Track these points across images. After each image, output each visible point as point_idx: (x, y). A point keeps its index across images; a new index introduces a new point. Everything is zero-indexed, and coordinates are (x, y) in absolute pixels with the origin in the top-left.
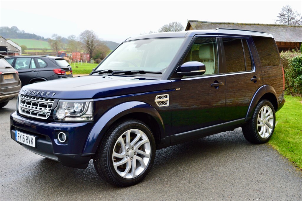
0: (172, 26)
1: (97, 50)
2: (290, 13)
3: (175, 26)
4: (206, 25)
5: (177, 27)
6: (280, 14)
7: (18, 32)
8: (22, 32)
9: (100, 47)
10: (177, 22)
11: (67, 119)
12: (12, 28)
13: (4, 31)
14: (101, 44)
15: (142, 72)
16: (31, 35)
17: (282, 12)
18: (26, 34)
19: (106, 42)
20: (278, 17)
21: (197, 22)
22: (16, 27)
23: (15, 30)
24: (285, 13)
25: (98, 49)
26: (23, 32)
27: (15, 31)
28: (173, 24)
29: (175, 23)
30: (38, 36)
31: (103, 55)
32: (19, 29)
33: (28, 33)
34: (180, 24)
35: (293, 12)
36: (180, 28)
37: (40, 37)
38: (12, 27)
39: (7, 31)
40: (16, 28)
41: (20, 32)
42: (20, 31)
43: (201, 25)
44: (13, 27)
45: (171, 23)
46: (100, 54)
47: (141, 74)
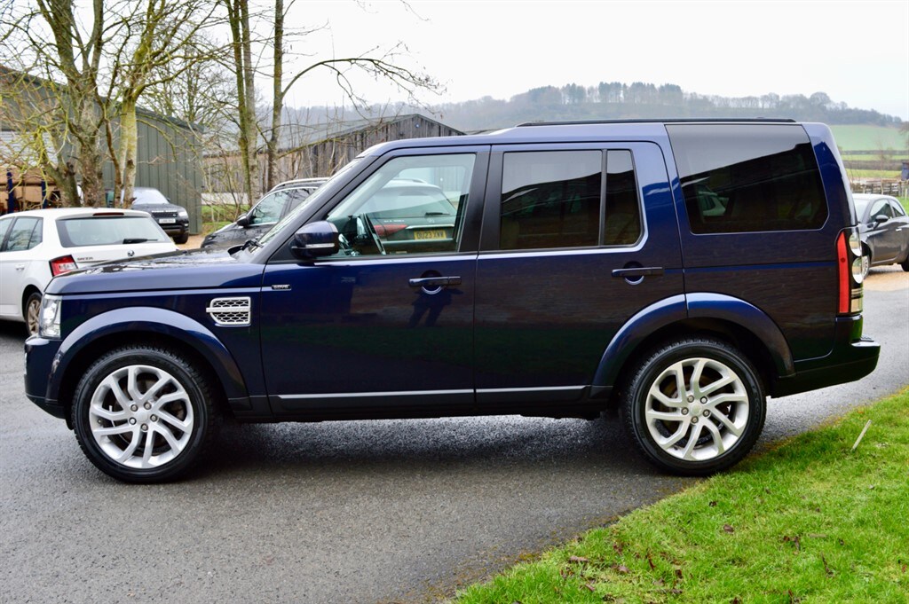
7: (828, 106)
8: (840, 108)
12: (814, 98)
13: (792, 106)
16: (865, 112)
18: (850, 111)
22: (825, 95)
23: (820, 101)
26: (843, 108)
27: (819, 105)
30: (884, 116)
32: (831, 99)
33: (856, 109)
37: (890, 118)
38: (812, 96)
39: (801, 107)
40: (823, 96)
41: (833, 107)
42: (834, 104)
44: (816, 94)
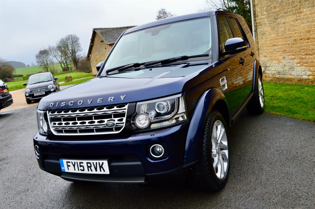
0: (68, 39)
1: (3, 71)
2: (165, 15)
3: (71, 38)
4: (109, 31)
5: (73, 39)
6: (158, 17)
9: (5, 67)
10: (72, 35)
11: (153, 126)
14: (5, 64)
15: (185, 58)
17: (159, 14)
19: (10, 62)
20: (157, 19)
21: (101, 29)
24: (161, 15)
25: (3, 69)
28: (69, 37)
29: (70, 36)
31: (9, 74)
34: (75, 36)
35: (167, 14)
36: (75, 39)
43: (105, 32)
45: (67, 36)
46: (7, 73)
47: (183, 60)
